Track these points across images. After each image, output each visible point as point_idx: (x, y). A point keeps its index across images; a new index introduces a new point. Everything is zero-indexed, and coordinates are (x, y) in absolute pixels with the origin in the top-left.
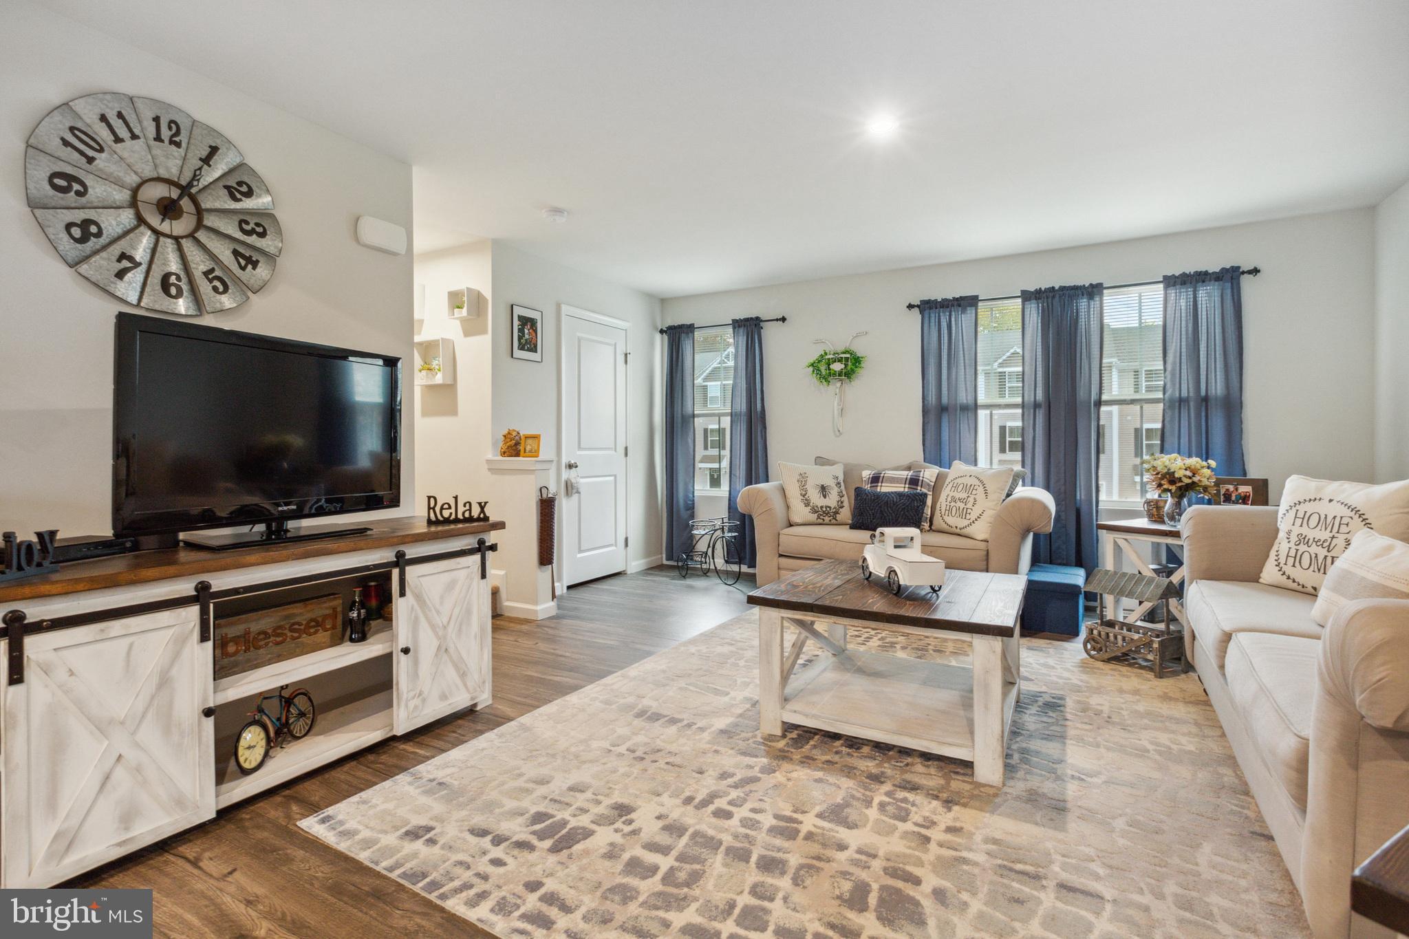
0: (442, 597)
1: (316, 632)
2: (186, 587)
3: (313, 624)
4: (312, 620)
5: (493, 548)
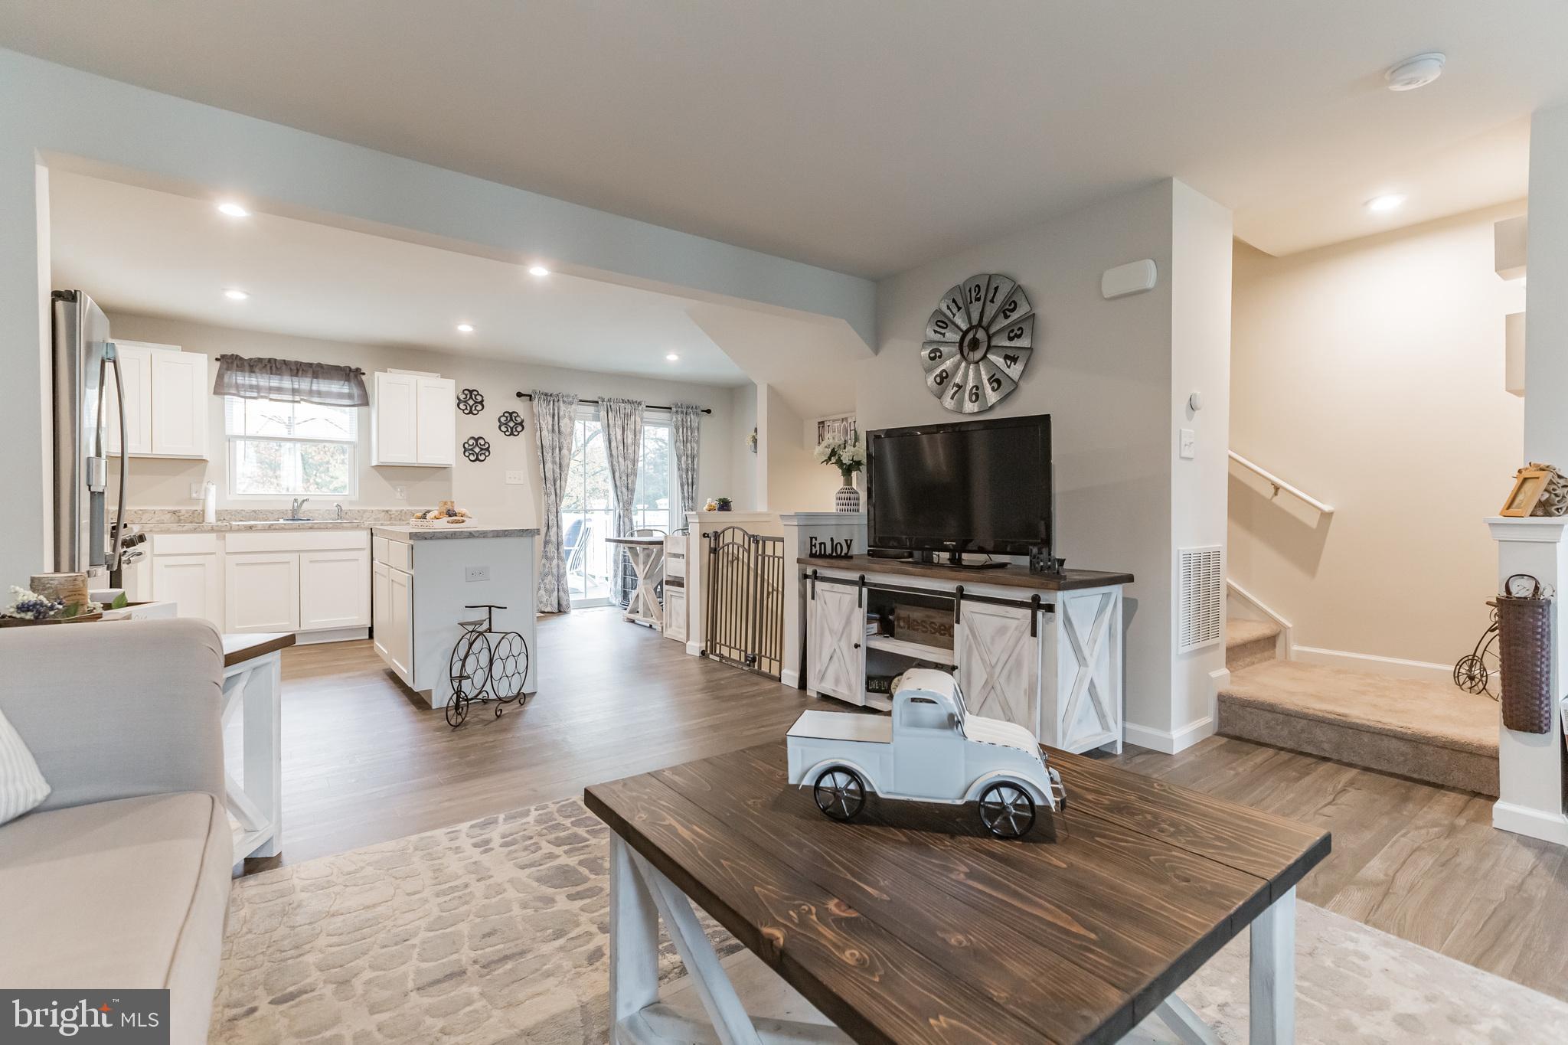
0: (993, 639)
1: (944, 635)
2: (854, 576)
3: (942, 628)
4: (943, 625)
5: (1050, 608)
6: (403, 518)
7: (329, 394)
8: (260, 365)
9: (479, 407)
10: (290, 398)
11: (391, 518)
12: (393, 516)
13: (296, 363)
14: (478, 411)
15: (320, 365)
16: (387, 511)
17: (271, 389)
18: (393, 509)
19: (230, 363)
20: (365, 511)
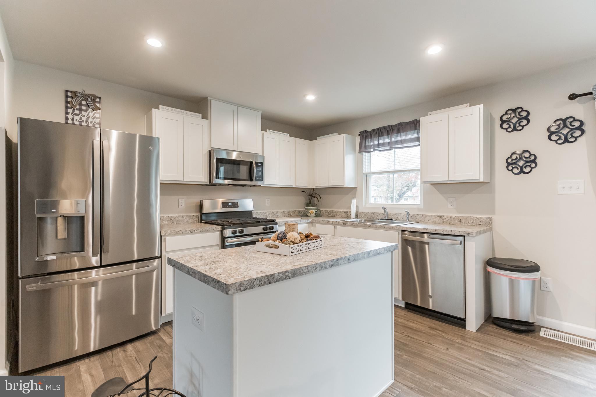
6: (452, 223)
7: (406, 141)
8: (375, 133)
9: (524, 122)
10: (388, 148)
11: (443, 222)
12: (445, 220)
13: (389, 126)
14: (523, 127)
15: (400, 124)
16: (441, 217)
17: (379, 145)
18: (445, 215)
19: (365, 135)
20: (426, 216)
